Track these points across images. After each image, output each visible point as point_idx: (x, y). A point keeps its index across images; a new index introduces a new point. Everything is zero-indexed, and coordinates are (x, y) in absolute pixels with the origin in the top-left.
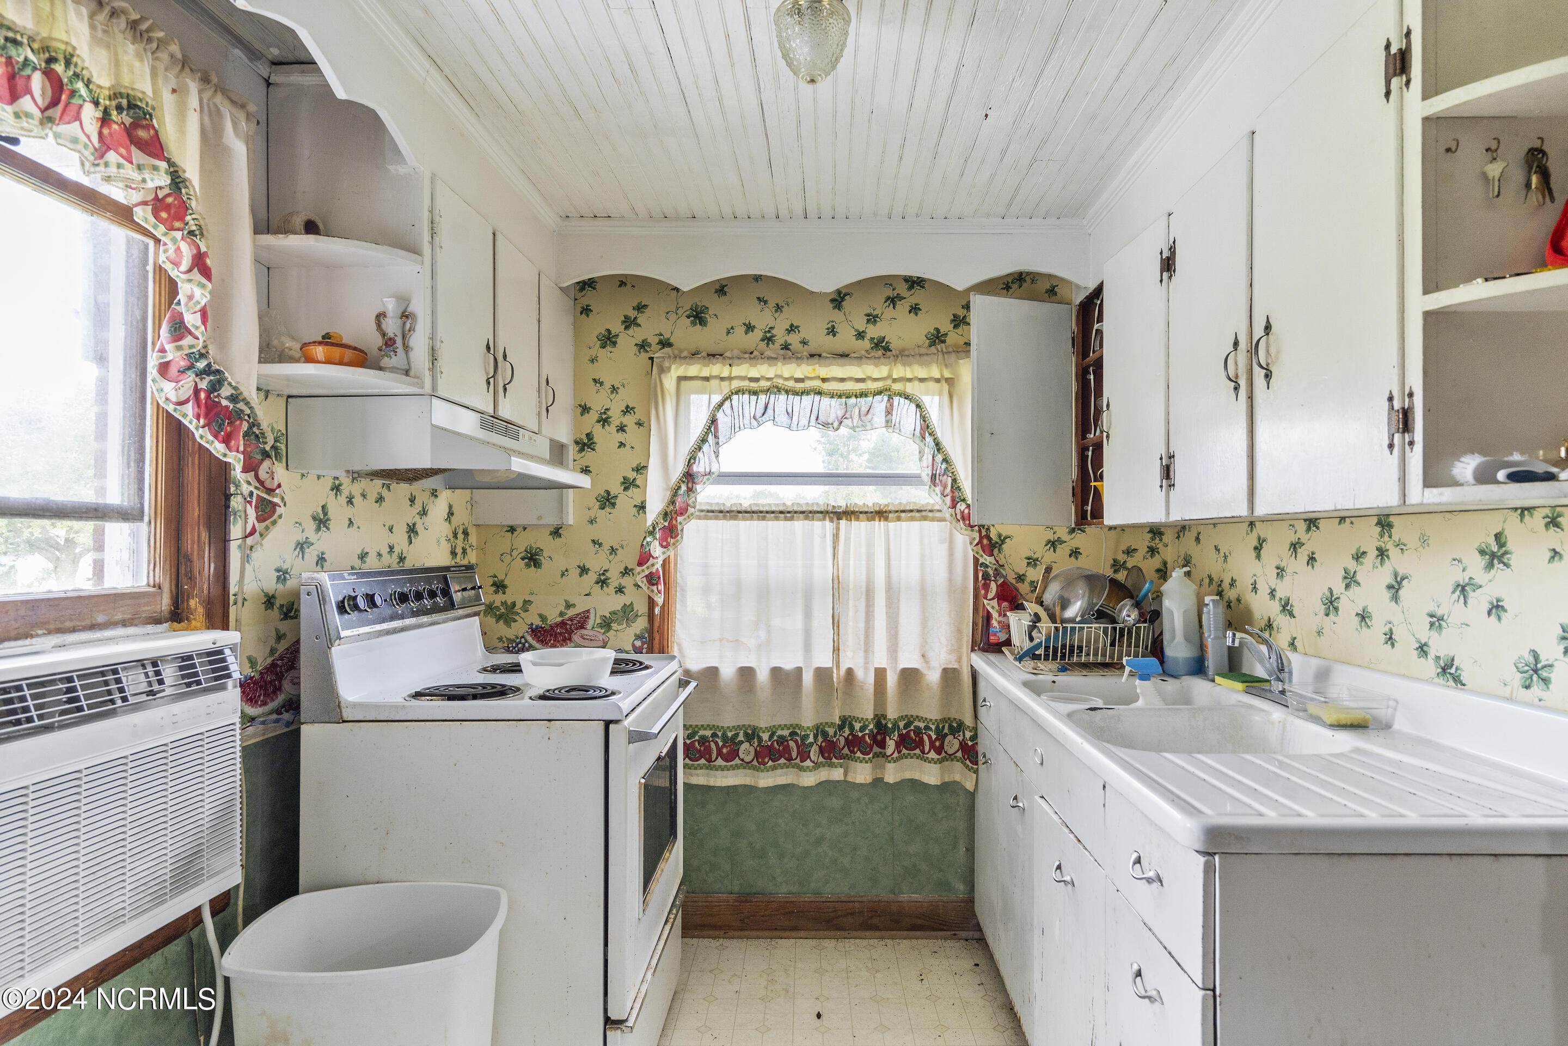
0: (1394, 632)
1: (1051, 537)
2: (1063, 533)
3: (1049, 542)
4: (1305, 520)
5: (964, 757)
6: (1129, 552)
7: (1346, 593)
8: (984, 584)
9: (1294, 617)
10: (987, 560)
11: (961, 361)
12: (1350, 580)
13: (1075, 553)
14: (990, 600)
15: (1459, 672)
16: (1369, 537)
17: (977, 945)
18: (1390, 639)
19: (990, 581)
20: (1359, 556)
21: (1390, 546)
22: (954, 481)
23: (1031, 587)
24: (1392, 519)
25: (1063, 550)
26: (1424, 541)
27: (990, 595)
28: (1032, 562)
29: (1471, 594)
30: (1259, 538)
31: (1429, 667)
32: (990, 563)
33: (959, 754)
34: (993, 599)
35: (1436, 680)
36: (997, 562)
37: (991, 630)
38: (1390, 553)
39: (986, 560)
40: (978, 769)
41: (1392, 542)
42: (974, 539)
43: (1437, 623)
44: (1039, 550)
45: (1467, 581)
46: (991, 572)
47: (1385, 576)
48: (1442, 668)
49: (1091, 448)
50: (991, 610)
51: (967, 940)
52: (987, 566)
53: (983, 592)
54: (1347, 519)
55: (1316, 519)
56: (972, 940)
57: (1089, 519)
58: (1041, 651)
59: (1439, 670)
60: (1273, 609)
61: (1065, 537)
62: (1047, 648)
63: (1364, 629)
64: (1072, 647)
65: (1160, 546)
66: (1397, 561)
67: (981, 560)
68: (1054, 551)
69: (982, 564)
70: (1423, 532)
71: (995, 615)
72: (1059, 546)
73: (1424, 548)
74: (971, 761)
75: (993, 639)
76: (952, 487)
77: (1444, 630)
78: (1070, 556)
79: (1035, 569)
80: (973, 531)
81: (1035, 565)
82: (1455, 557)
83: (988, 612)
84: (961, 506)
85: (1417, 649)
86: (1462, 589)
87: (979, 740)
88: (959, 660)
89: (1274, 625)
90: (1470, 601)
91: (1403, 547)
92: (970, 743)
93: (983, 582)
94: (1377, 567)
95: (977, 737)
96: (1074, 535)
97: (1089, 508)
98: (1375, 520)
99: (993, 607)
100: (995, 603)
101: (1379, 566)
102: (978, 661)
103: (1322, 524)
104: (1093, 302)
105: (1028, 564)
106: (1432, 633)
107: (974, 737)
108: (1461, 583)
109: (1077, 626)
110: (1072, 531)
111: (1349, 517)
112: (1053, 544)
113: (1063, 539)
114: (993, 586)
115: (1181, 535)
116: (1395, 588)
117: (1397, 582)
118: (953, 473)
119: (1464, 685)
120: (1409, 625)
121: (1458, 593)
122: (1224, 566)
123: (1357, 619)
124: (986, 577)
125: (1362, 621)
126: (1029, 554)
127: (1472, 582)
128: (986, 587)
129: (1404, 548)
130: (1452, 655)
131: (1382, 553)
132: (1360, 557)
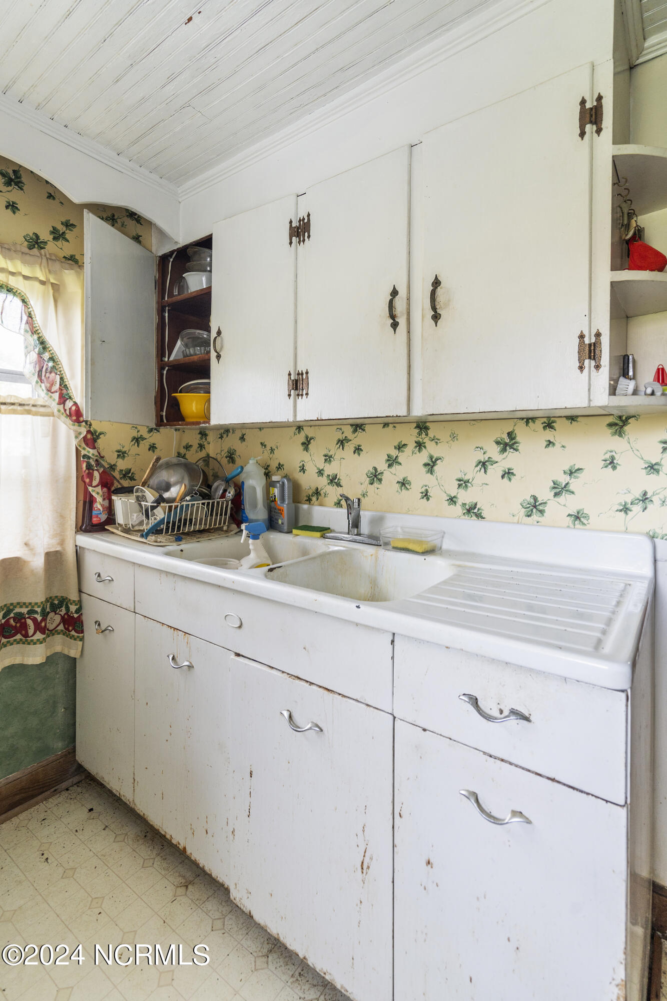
0: (429, 491)
1: (135, 434)
2: (144, 432)
3: (134, 438)
4: (352, 425)
5: (67, 629)
6: (188, 447)
7: (389, 470)
8: (89, 473)
9: (342, 486)
10: (91, 452)
11: (66, 271)
12: (392, 461)
13: (152, 448)
14: (95, 487)
15: (480, 511)
16: (410, 436)
17: (79, 790)
18: (426, 495)
19: (93, 470)
20: (400, 447)
21: (426, 440)
22: (62, 379)
23: (120, 475)
24: (428, 424)
25: (145, 445)
26: (454, 437)
27: (95, 483)
28: (121, 454)
29: (490, 467)
30: (307, 437)
31: (458, 509)
32: (93, 455)
33: (61, 627)
34: (97, 486)
35: (463, 517)
36: (99, 454)
37: (94, 513)
38: (426, 445)
39: (89, 452)
40: (83, 636)
41: (428, 438)
42: (80, 433)
43: (464, 485)
44: (127, 446)
45: (487, 459)
46: (93, 463)
47: (423, 457)
48: (467, 510)
49: (167, 368)
50: (94, 494)
51: (67, 790)
52: (89, 458)
53: (87, 480)
54: (390, 425)
55: (362, 425)
56: (72, 786)
57: (165, 421)
58: (164, 526)
59: (465, 511)
60: (322, 482)
61: (146, 435)
62: (168, 523)
63: (404, 491)
64: (185, 520)
65: (205, 443)
66: (432, 449)
67: (83, 452)
68: (138, 446)
69: (84, 456)
70: (453, 432)
71: (99, 499)
72: (141, 442)
73: (454, 441)
74: (76, 631)
75: (95, 520)
76: (60, 385)
77: (469, 488)
78: (149, 450)
79: (123, 460)
80: (80, 426)
81: (124, 457)
82: (478, 446)
83: (91, 496)
84: (69, 404)
85: (448, 500)
86: (483, 465)
87: (84, 611)
88: (62, 543)
89: (322, 492)
90: (489, 471)
91: (437, 441)
92: (76, 616)
93: (87, 471)
94: (416, 453)
95: (81, 608)
96: (152, 433)
97: (164, 414)
98: (415, 425)
99: (98, 493)
100: (99, 489)
101: (418, 453)
102: (86, 541)
103: (367, 428)
104: (168, 259)
105: (118, 456)
106: (460, 490)
107: (79, 610)
108: (483, 461)
109: (190, 503)
110: (151, 430)
111: (392, 423)
112: (137, 440)
113: (145, 436)
114: (96, 475)
115: (225, 436)
116: (431, 465)
117: (432, 461)
118: (60, 371)
119: (484, 518)
120: (441, 487)
121: (480, 466)
122: (271, 456)
123: (398, 486)
124: (89, 467)
125: (402, 486)
126: (119, 448)
127: (490, 459)
128: (91, 476)
129: (439, 441)
130: (475, 502)
131: (420, 445)
132: (402, 447)
